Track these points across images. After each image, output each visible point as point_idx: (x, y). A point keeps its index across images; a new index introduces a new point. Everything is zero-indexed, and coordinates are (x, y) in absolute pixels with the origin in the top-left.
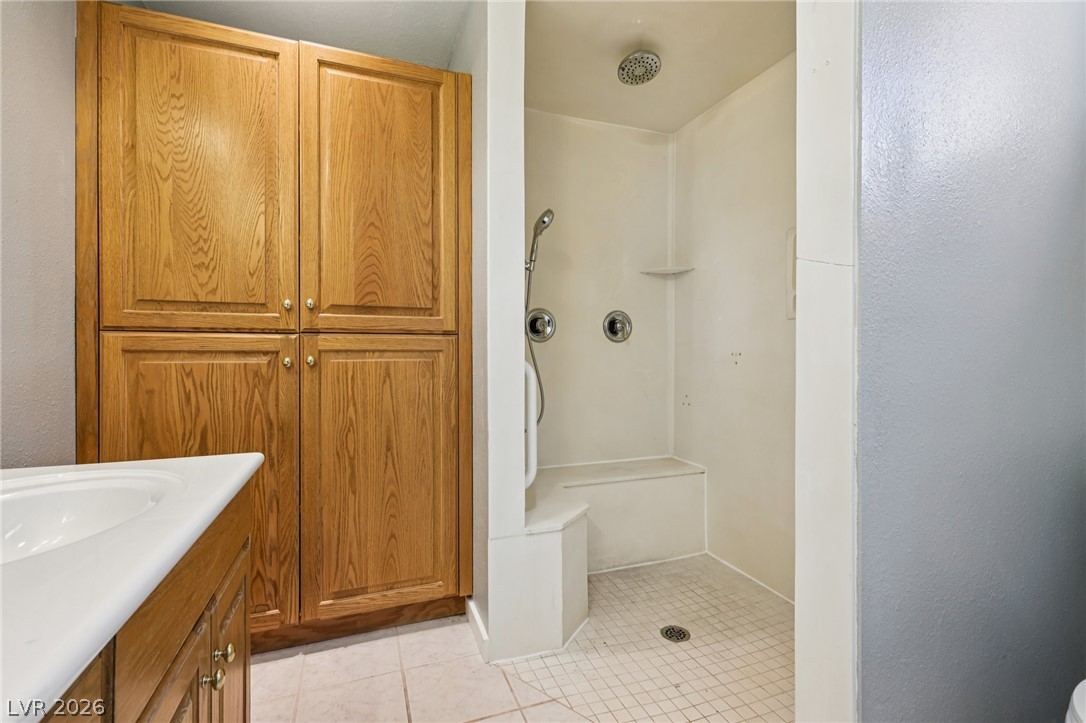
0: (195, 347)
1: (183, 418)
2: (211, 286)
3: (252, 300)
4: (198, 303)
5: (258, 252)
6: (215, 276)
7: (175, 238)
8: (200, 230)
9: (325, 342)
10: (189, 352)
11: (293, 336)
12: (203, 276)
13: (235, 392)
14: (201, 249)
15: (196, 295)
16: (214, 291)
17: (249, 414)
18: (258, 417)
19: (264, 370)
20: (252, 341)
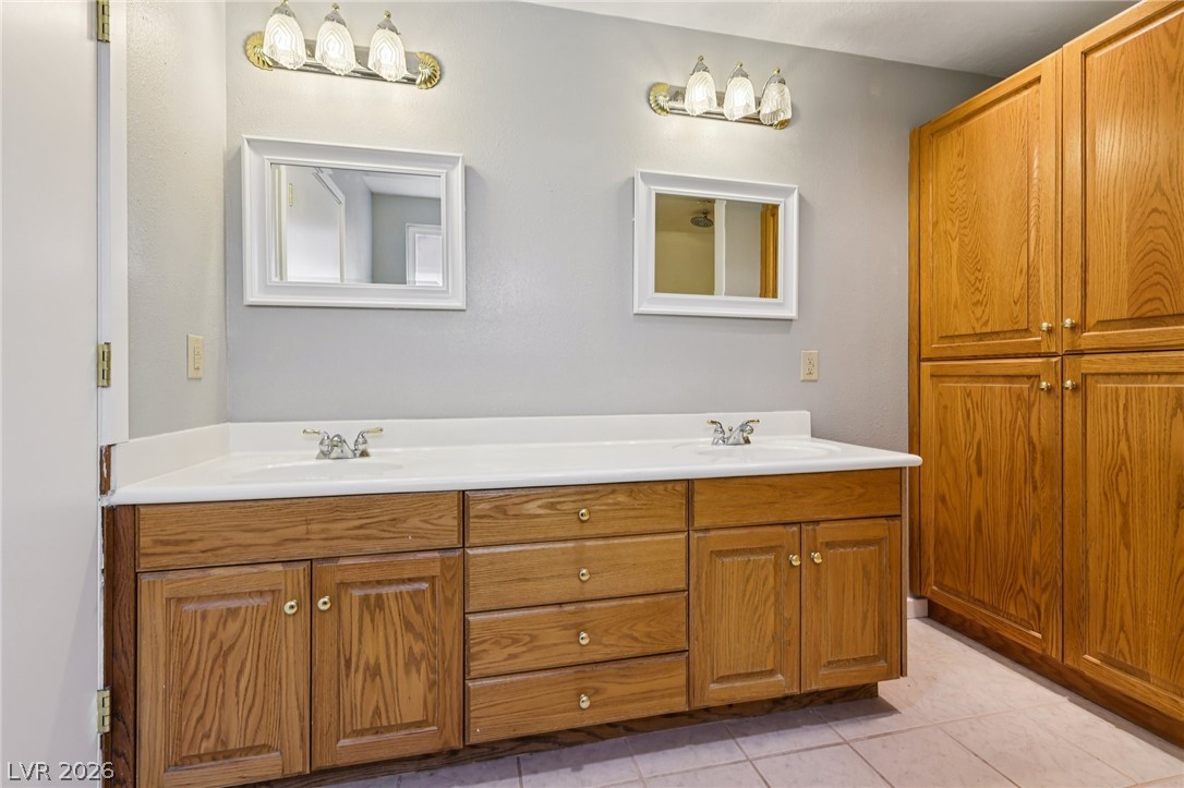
0: (973, 372)
1: (965, 430)
2: (984, 320)
3: (1016, 327)
4: (976, 334)
5: (1020, 281)
6: (987, 311)
7: (960, 284)
8: (977, 274)
9: (1089, 364)
10: (970, 376)
11: (1054, 360)
12: (979, 311)
13: (1001, 412)
14: (977, 289)
15: (974, 328)
16: (986, 324)
17: (1013, 435)
18: (1020, 438)
19: (1026, 393)
20: (1015, 365)
